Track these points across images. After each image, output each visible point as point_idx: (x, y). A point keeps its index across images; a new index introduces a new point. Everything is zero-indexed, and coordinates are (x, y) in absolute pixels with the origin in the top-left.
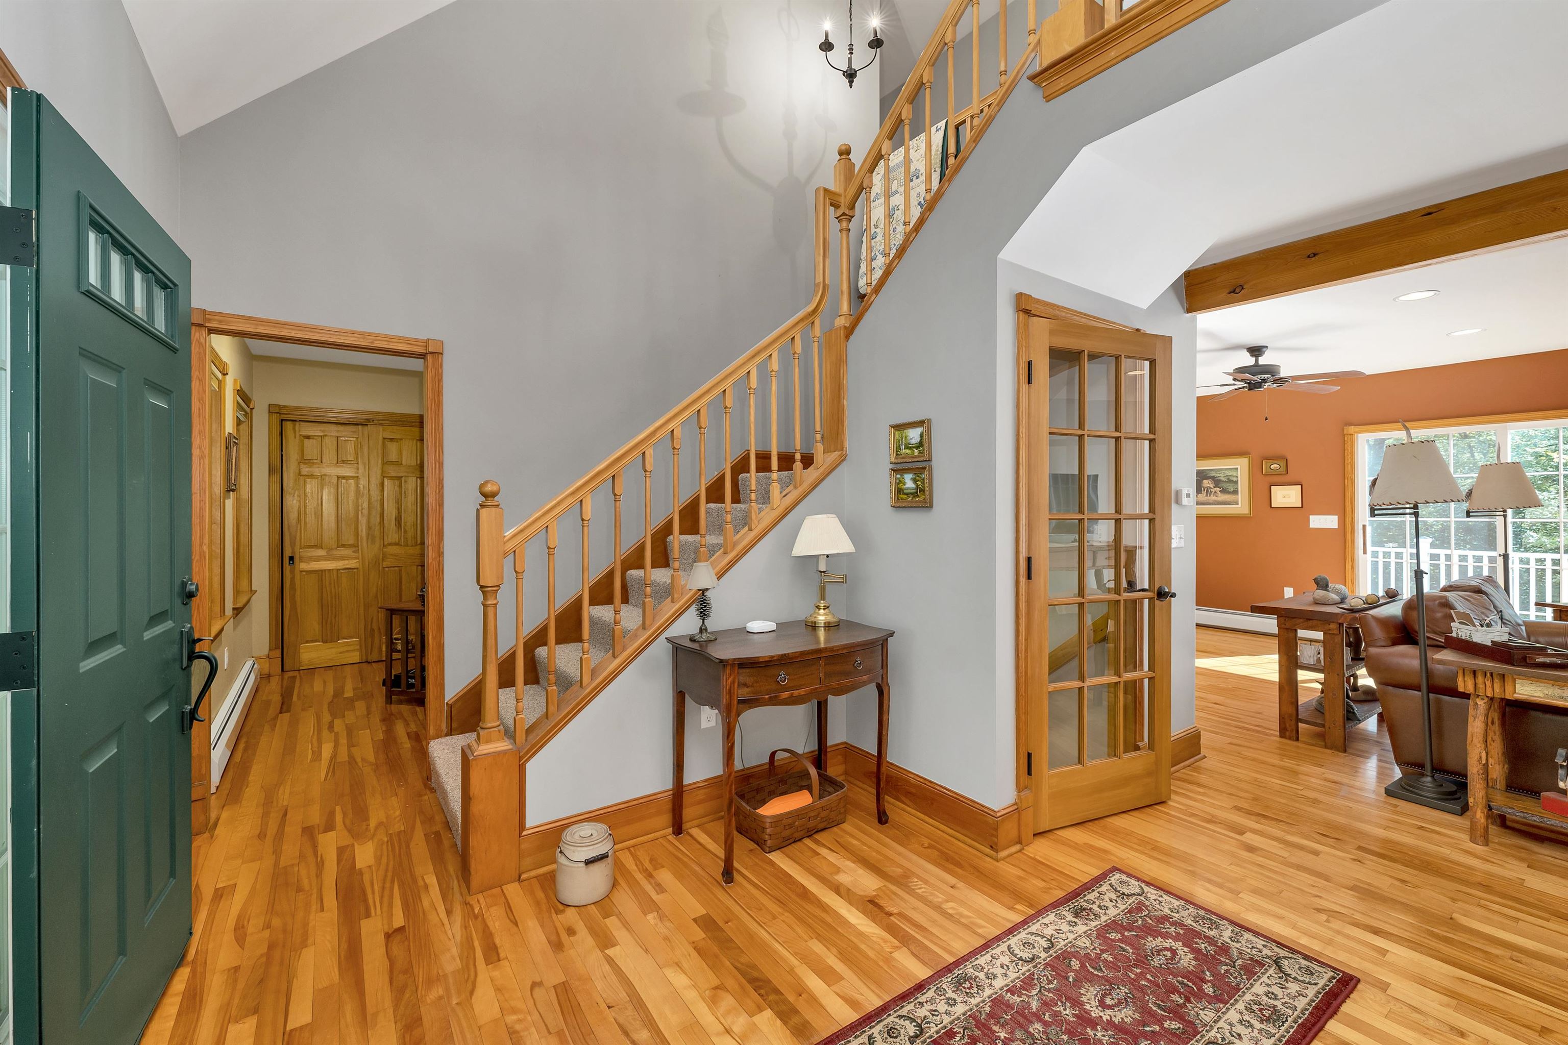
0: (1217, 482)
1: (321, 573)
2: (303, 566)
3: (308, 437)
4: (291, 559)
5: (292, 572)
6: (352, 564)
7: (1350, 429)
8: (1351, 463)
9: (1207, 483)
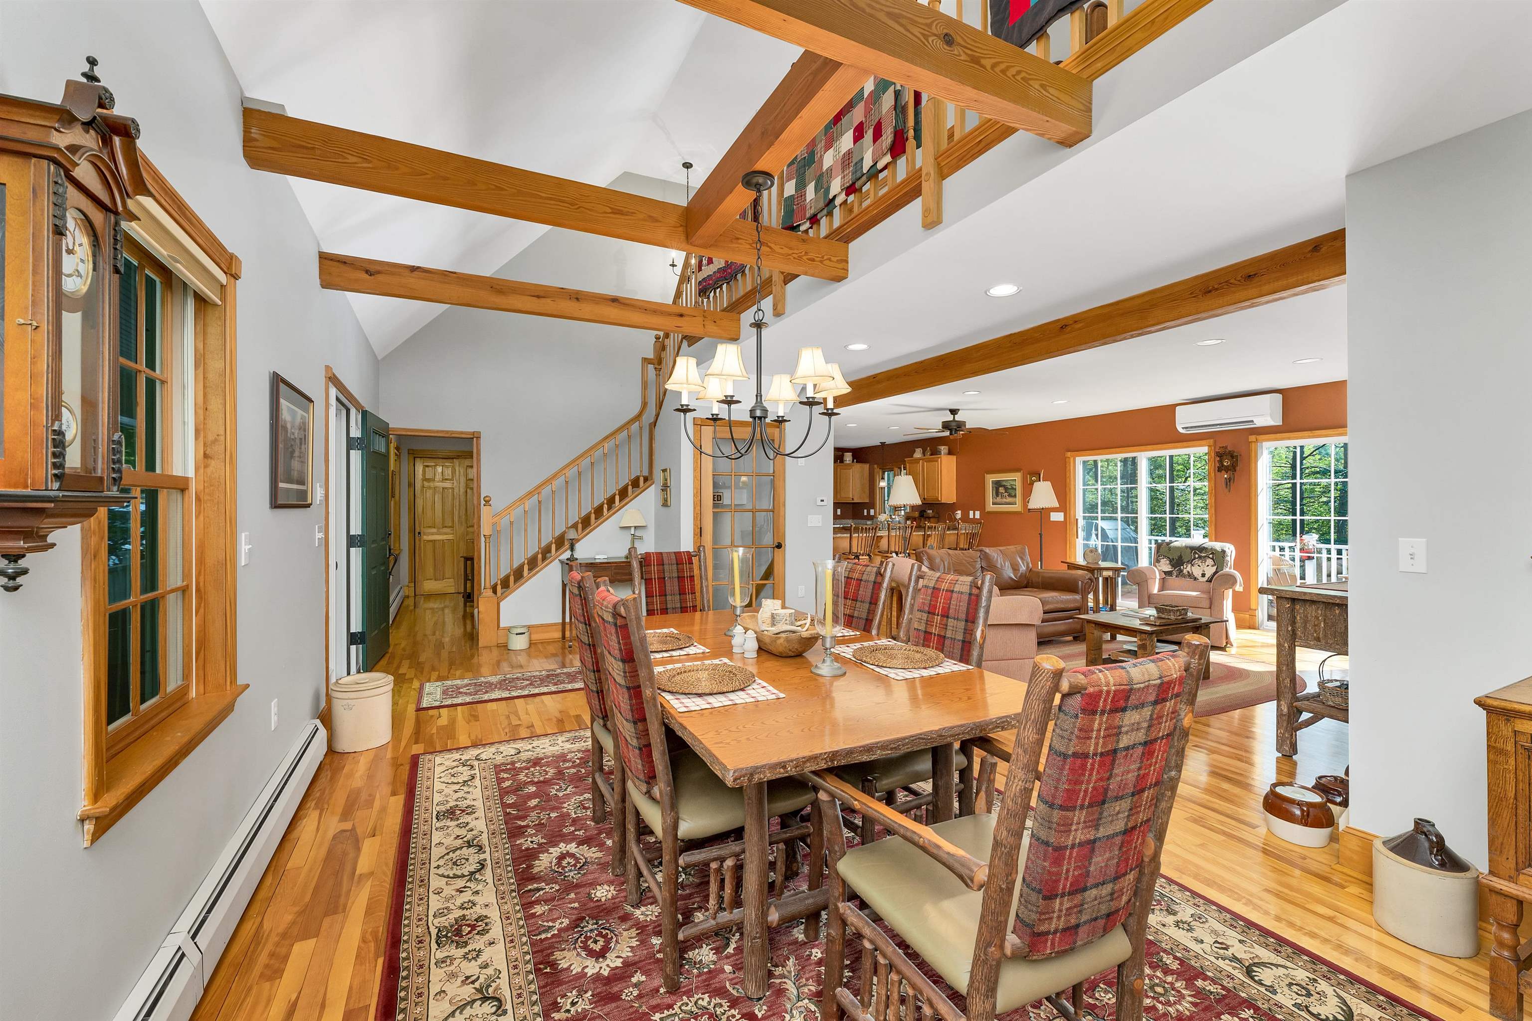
0: (1006, 489)
1: (434, 541)
2: (425, 537)
3: (427, 466)
4: (419, 533)
5: (420, 540)
6: (450, 537)
7: (1069, 454)
8: (1070, 477)
9: (1001, 490)
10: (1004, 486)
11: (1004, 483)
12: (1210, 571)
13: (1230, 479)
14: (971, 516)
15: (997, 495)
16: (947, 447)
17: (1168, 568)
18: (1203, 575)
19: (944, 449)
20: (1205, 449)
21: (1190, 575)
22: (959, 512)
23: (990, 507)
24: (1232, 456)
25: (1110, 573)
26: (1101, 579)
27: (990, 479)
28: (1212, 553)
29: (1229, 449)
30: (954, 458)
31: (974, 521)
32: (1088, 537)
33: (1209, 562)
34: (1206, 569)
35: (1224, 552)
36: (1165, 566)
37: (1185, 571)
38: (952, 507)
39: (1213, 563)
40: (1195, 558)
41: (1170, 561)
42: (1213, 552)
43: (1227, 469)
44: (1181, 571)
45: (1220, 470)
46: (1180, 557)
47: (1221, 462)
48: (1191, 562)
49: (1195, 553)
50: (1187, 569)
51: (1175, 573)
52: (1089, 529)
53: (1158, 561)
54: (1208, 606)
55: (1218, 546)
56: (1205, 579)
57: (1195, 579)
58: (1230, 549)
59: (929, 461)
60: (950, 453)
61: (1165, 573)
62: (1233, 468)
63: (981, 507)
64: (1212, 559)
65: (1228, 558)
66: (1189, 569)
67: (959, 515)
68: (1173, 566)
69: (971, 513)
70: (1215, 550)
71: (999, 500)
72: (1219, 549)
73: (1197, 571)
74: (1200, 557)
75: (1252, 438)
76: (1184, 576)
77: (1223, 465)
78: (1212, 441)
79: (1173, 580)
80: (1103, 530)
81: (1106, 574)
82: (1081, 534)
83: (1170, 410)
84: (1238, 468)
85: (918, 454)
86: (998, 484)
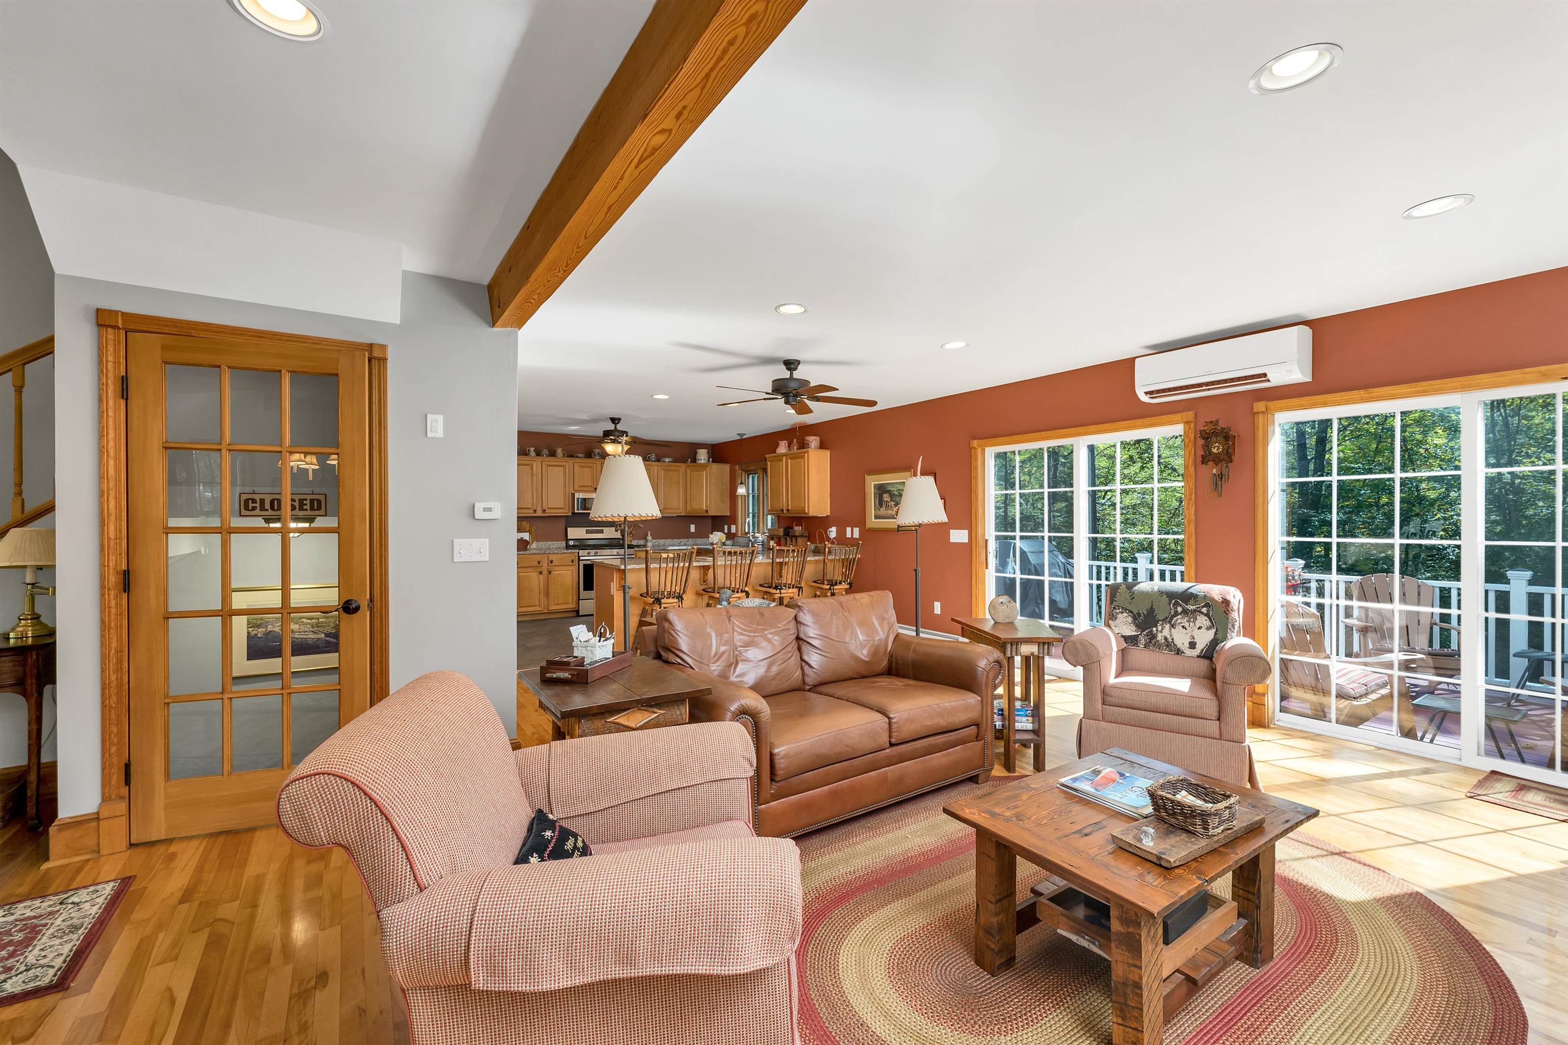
7: (975, 443)
8: (976, 477)
9: (886, 497)
10: (889, 492)
11: (890, 488)
12: (1204, 638)
13: (1221, 476)
14: (849, 535)
15: (881, 505)
16: (817, 438)
17: (1130, 631)
18: (1192, 645)
19: (813, 441)
20: (1178, 429)
21: (1169, 645)
22: (834, 529)
23: (872, 522)
24: (1227, 436)
25: (1033, 649)
26: (1018, 659)
27: (872, 482)
28: (1207, 605)
29: (1222, 424)
30: (827, 454)
31: (852, 542)
32: (1002, 565)
33: (1202, 620)
34: (1197, 633)
35: (1226, 602)
36: (1125, 626)
37: (1160, 637)
38: (822, 523)
39: (1208, 623)
40: (1176, 614)
41: (1135, 618)
42: (1209, 602)
43: (1217, 460)
44: (1152, 637)
45: (1204, 460)
46: (1151, 611)
47: (1207, 446)
48: (1169, 620)
49: (1176, 604)
50: (1163, 632)
51: (1142, 640)
52: (1005, 549)
53: (1112, 617)
54: (1215, 715)
55: (1215, 591)
56: (1196, 652)
57: (1179, 652)
58: (1235, 596)
59: (794, 457)
60: (822, 446)
61: (1126, 638)
62: (1227, 457)
63: (861, 522)
64: (1207, 615)
65: (1235, 615)
66: (1166, 632)
67: (833, 532)
68: (1138, 626)
69: (849, 530)
70: (1212, 599)
71: (883, 511)
72: (1218, 598)
73: (1181, 638)
74: (1185, 612)
75: (1260, 406)
76: (1159, 646)
77: (1210, 453)
78: (1190, 415)
79: (1139, 655)
80: (1023, 553)
81: (1026, 649)
82: (992, 561)
83: (1126, 367)
84: (1236, 458)
85: (782, 448)
86: (881, 490)
